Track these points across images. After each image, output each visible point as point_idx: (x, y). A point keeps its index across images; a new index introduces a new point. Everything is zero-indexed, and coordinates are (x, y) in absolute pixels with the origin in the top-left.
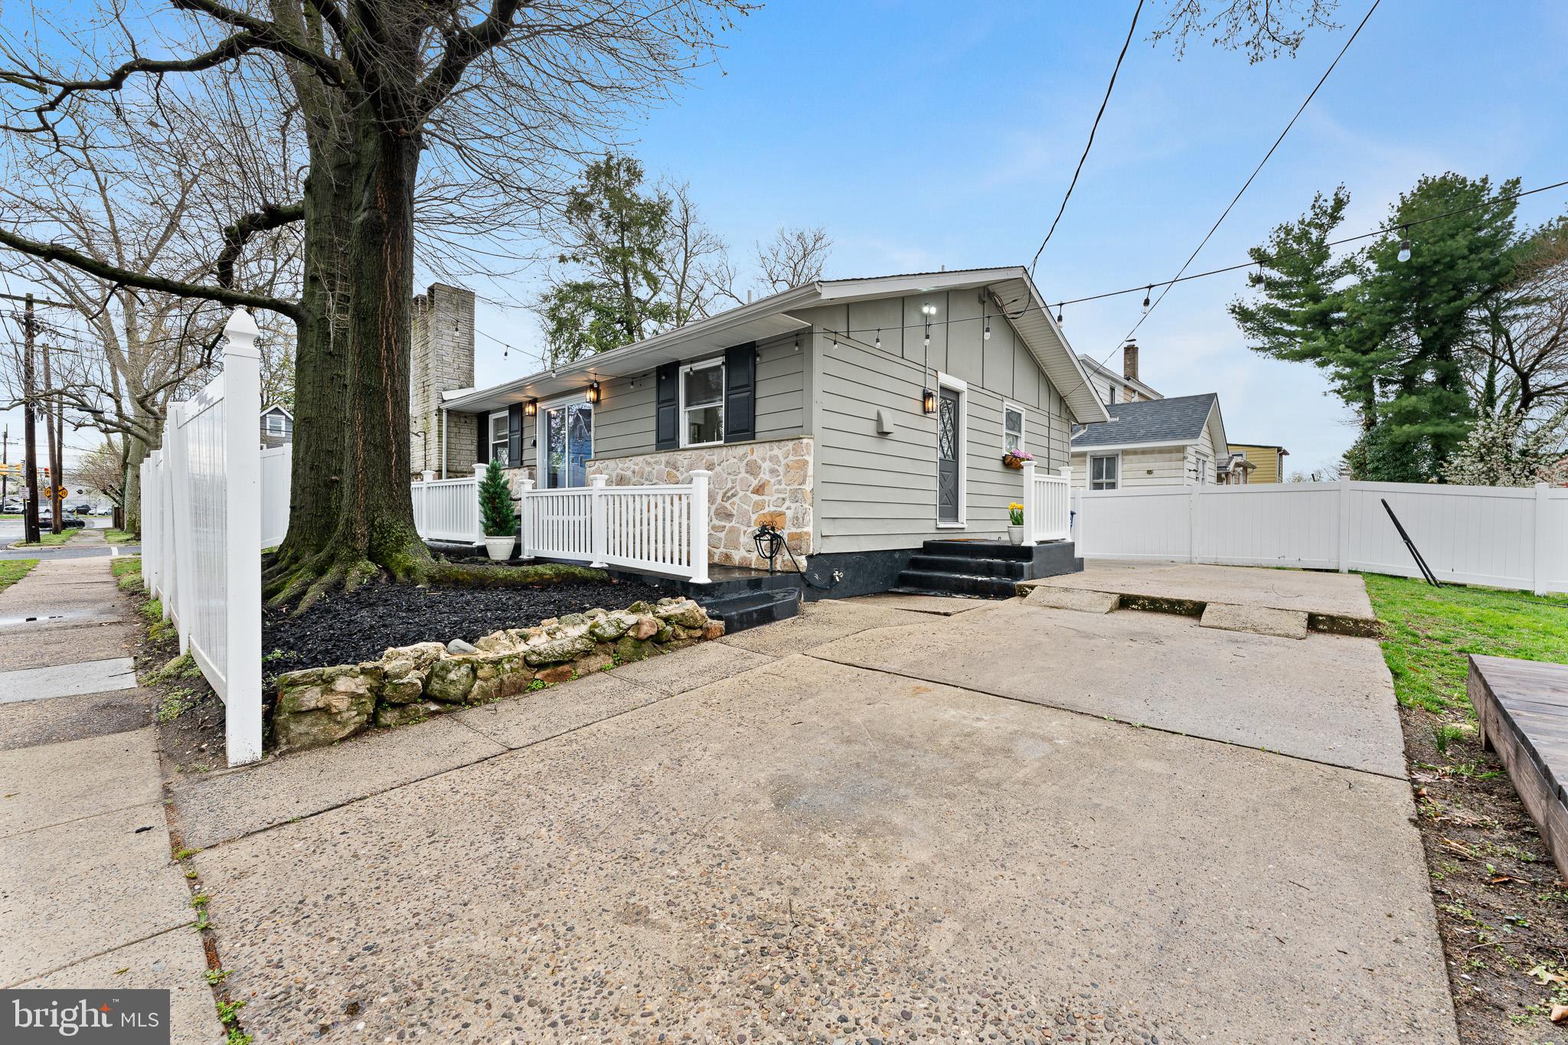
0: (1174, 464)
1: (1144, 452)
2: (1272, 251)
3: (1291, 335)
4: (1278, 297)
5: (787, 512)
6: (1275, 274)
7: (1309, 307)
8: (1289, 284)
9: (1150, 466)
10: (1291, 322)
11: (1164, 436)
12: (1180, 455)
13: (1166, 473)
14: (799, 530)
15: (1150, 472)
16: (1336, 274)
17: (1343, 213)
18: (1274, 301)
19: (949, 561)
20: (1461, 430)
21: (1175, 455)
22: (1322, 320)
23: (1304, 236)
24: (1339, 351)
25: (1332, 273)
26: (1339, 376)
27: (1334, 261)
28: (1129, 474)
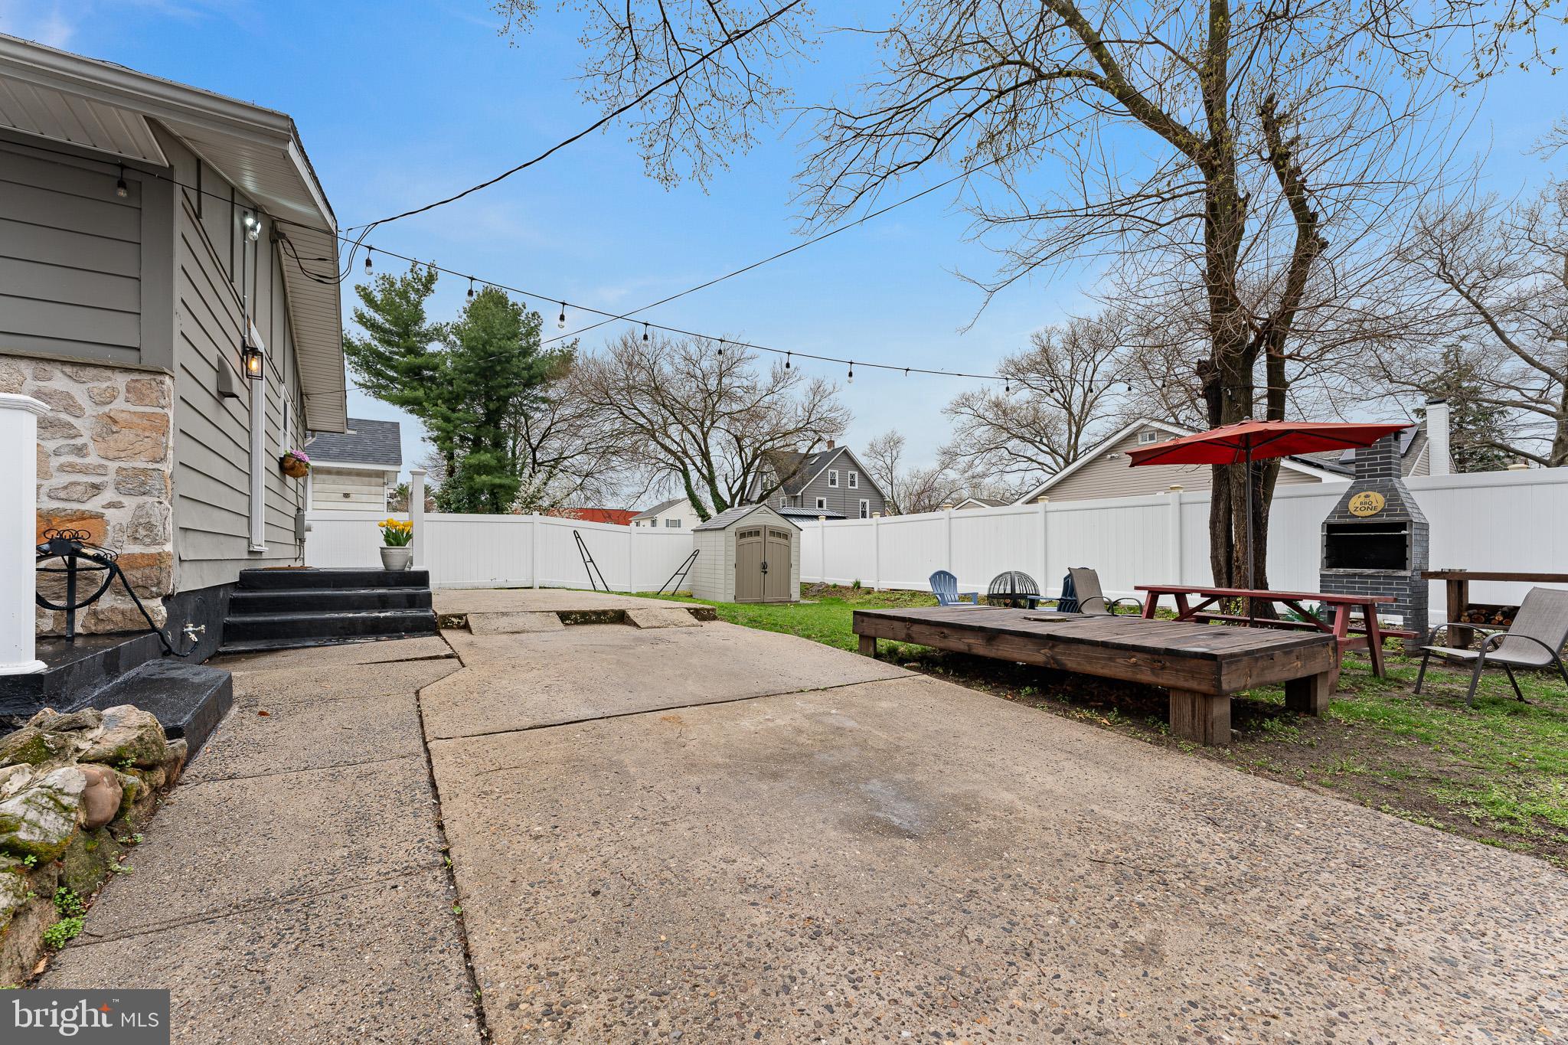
0: (374, 489)
1: (339, 472)
2: (379, 297)
3: (392, 380)
4: (380, 341)
5: (109, 514)
6: (379, 319)
7: (409, 359)
8: (390, 332)
9: (348, 489)
10: (393, 368)
11: (364, 459)
12: (381, 481)
13: (364, 498)
14: (153, 550)
15: (346, 495)
16: (428, 337)
17: (433, 287)
18: (376, 343)
19: (312, 596)
20: (515, 483)
21: (374, 480)
22: (414, 373)
23: (404, 295)
24: (437, 405)
25: (425, 336)
26: (439, 429)
27: (426, 326)
28: (322, 496)
